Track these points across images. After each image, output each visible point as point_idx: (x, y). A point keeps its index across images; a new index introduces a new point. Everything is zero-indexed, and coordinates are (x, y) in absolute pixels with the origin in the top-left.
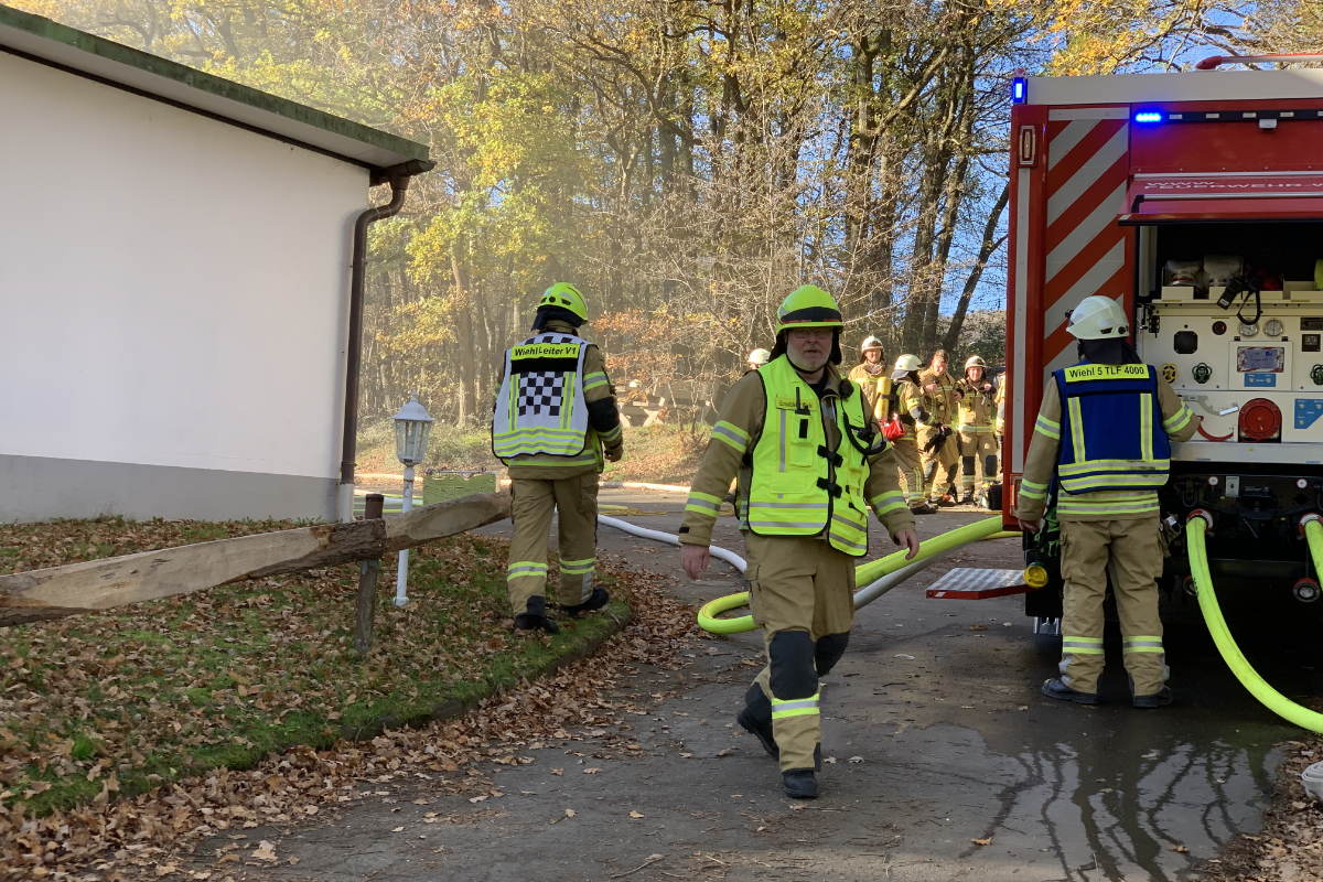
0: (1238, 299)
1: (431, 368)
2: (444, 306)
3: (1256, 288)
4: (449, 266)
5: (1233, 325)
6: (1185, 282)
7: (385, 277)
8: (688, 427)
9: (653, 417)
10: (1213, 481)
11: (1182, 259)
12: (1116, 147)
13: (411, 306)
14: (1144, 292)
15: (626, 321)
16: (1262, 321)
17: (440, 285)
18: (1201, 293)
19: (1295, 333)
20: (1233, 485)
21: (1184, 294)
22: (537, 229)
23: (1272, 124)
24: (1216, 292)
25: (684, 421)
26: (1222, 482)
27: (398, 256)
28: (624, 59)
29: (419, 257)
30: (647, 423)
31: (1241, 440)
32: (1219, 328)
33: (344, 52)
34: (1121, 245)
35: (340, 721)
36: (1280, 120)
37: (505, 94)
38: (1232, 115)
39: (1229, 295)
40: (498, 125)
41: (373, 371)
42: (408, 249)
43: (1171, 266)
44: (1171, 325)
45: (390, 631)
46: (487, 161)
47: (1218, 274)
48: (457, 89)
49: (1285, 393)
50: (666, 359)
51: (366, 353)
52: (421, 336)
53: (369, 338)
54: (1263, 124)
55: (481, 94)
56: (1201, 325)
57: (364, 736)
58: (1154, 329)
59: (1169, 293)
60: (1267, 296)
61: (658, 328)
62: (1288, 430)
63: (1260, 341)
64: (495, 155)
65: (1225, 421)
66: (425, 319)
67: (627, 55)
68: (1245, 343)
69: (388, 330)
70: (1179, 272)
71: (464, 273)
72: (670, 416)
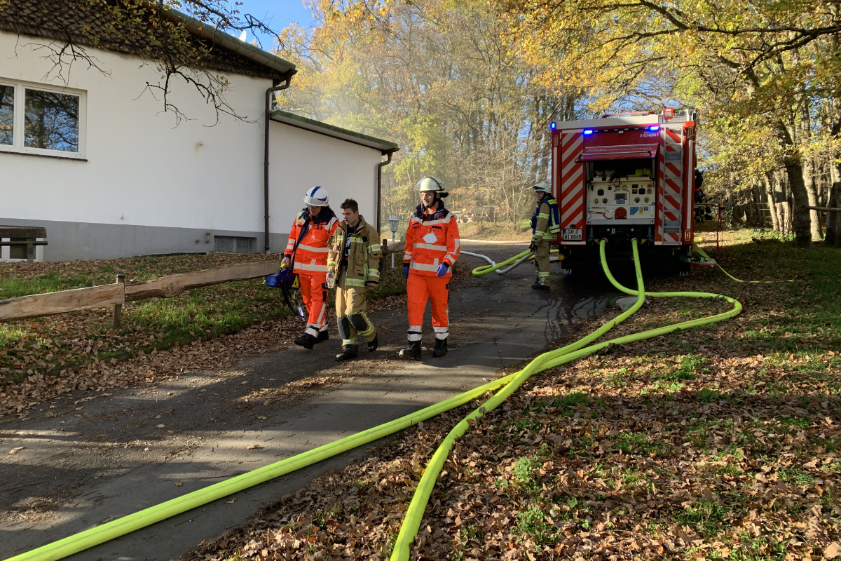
0: (614, 180)
1: (403, 207)
2: (406, 188)
3: (619, 177)
4: (407, 176)
5: (613, 188)
6: (600, 176)
7: (388, 179)
8: (480, 223)
9: (470, 220)
10: (608, 230)
11: (599, 171)
12: (580, 140)
13: (396, 188)
14: (588, 179)
15: (460, 191)
16: (621, 186)
17: (404, 182)
18: (604, 179)
19: (630, 189)
20: (613, 231)
21: (600, 179)
22: (432, 163)
23: (622, 132)
24: (608, 179)
25: (478, 221)
26: (611, 230)
27: (391, 173)
28: (457, 108)
29: (398, 173)
30: (468, 222)
31: (616, 218)
32: (610, 188)
33: (374, 111)
34: (582, 167)
35: (378, 293)
36: (624, 131)
37: (422, 121)
38: (611, 130)
39: (611, 180)
40: (420, 132)
41: (385, 208)
42: (394, 171)
43: (597, 172)
44: (597, 188)
45: (390, 274)
46: (417, 143)
47: (608, 174)
48: (408, 120)
49: (627, 206)
50: (473, 202)
51: (383, 204)
52: (399, 197)
53: (384, 198)
54: (620, 132)
55: (415, 122)
56: (605, 188)
57: (384, 297)
58: (592, 189)
59: (596, 179)
60: (622, 179)
61: (470, 193)
62: (628, 216)
63: (621, 192)
64: (420, 141)
65: (611, 213)
66: (400, 192)
67: (459, 108)
68: (617, 192)
69: (389, 195)
70: (598, 174)
71: (412, 177)
72: (474, 219)
